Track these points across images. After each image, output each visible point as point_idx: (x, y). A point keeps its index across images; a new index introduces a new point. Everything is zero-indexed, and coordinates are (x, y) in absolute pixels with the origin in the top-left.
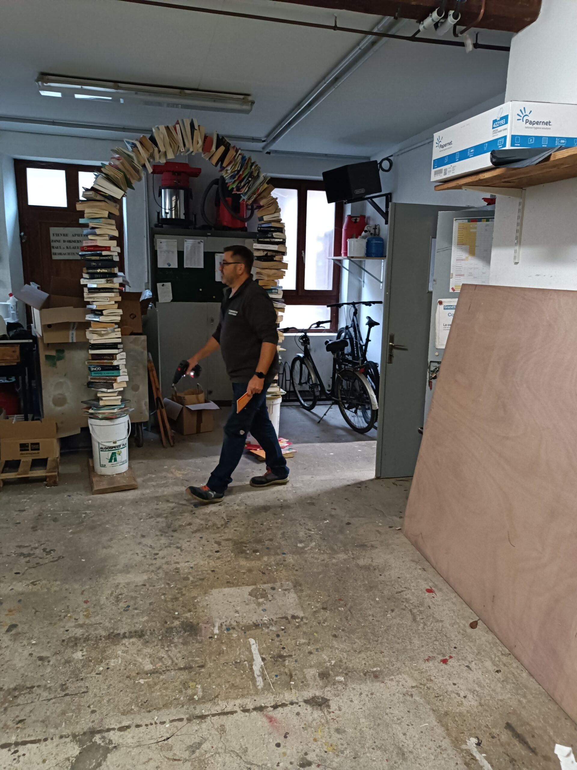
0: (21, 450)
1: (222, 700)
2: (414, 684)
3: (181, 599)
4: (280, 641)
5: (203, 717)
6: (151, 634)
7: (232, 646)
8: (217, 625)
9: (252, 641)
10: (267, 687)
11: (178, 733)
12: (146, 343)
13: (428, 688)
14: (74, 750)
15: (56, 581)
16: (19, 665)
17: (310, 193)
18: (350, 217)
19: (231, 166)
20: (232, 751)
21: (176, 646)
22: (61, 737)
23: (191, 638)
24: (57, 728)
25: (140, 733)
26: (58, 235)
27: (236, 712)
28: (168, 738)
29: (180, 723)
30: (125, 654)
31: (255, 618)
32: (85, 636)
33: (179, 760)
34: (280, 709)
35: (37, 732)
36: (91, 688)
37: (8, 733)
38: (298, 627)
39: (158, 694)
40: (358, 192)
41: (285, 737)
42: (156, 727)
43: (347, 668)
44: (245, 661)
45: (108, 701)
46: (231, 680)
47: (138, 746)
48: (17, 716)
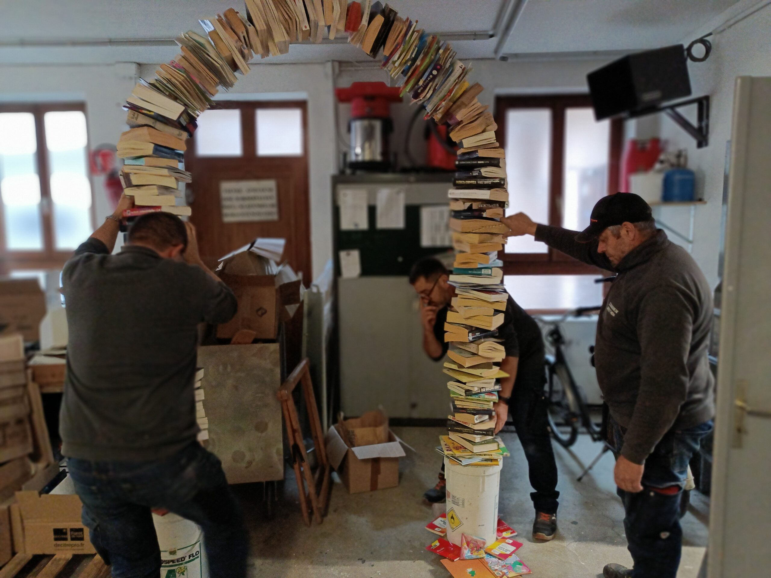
0: (56, 539)
12: (278, 356)
17: (570, 113)
18: (634, 143)
19: (399, 52)
26: (230, 191)
40: (648, 97)
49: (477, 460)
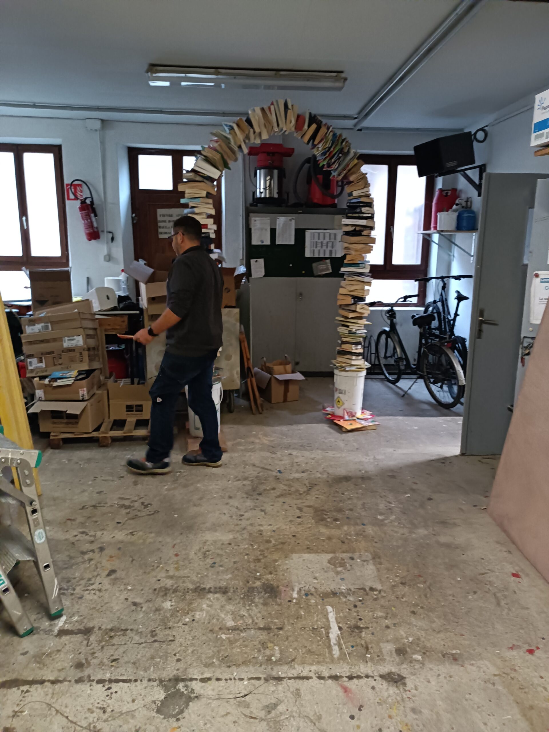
0: (127, 411)
1: (298, 664)
2: (497, 673)
3: (262, 560)
4: (357, 612)
5: (279, 679)
6: (234, 591)
7: (310, 611)
8: (296, 589)
9: (329, 609)
10: (342, 657)
11: (256, 692)
12: (238, 316)
13: (512, 678)
14: (160, 694)
15: (151, 533)
16: (116, 608)
17: (401, 169)
18: (441, 190)
19: (322, 143)
20: (306, 716)
21: (256, 606)
22: (149, 680)
23: (271, 600)
24: (146, 672)
25: (220, 686)
26: (164, 216)
27: (311, 678)
28: (246, 695)
29: (258, 682)
30: (209, 609)
31: (333, 586)
32: (174, 587)
33: (255, 718)
34: (355, 680)
35: (128, 673)
36: (178, 637)
37: (103, 670)
38: (376, 599)
39: (238, 650)
40: (450, 165)
41: (360, 710)
42: (235, 682)
43: (424, 647)
44: (322, 628)
45: (192, 652)
46: (308, 644)
47: (217, 699)
48: (112, 655)
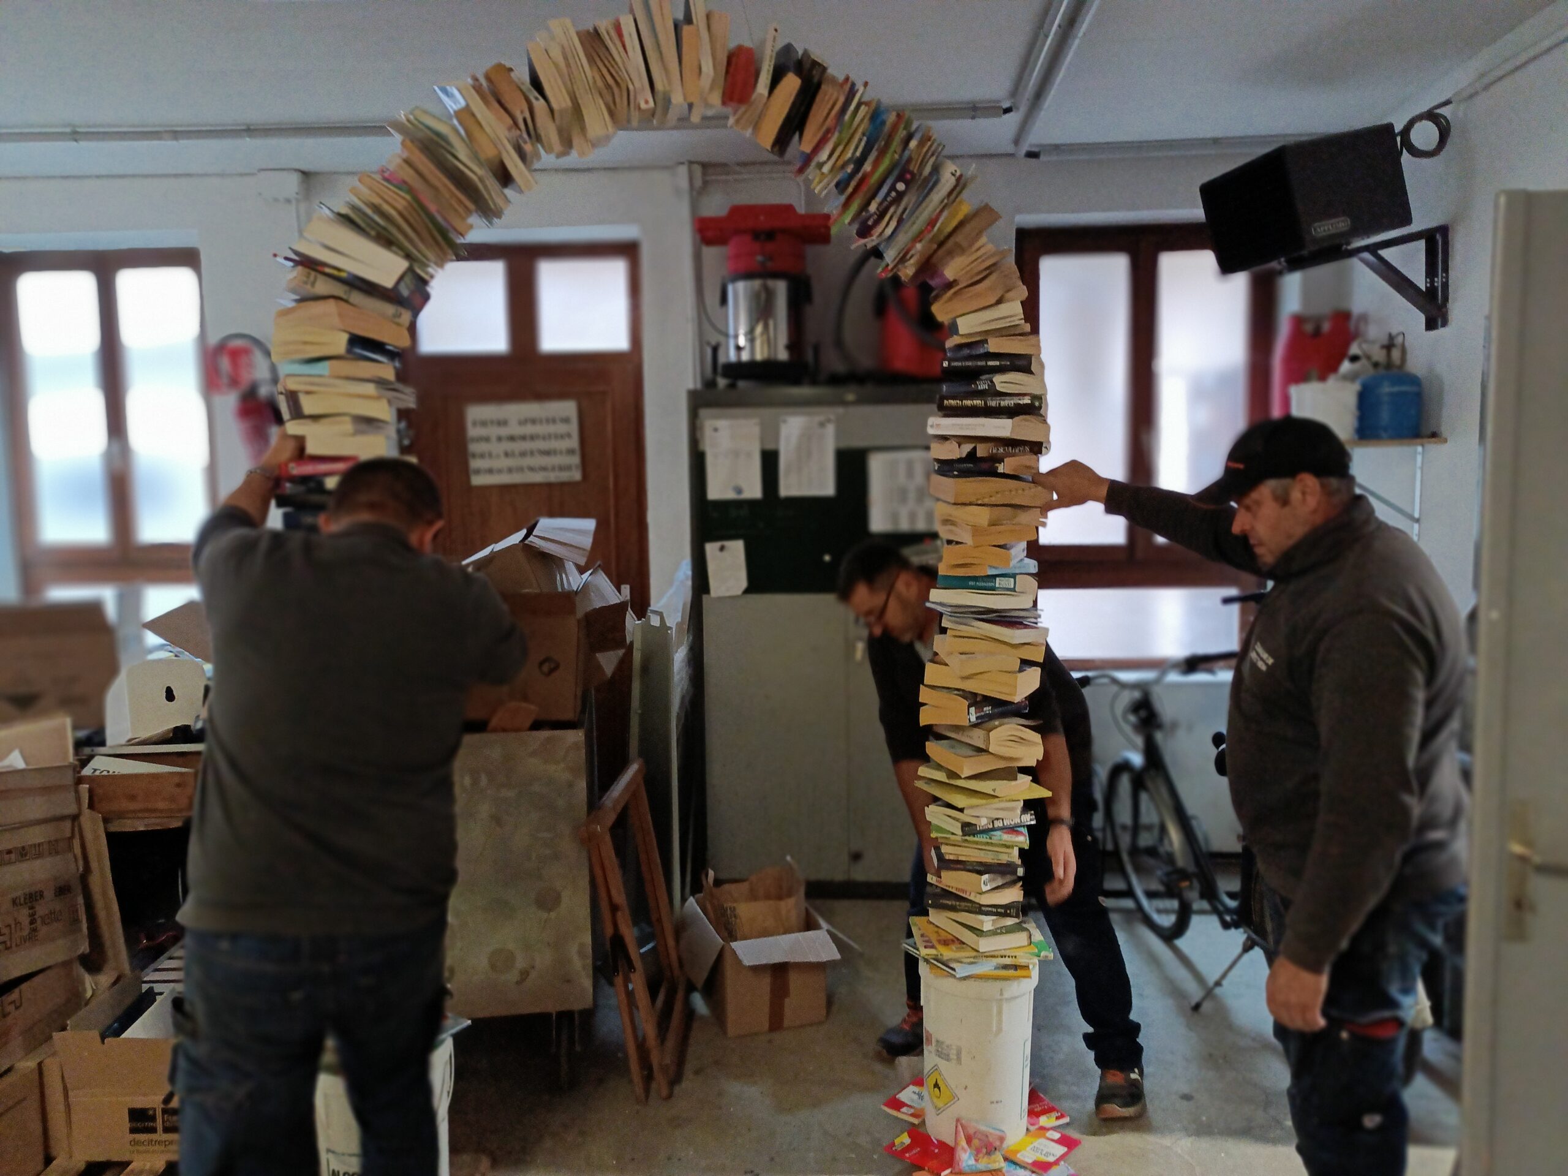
0: (133, 1131)
12: (582, 756)
18: (1298, 320)
19: (830, 145)
26: (484, 424)
49: (986, 967)
